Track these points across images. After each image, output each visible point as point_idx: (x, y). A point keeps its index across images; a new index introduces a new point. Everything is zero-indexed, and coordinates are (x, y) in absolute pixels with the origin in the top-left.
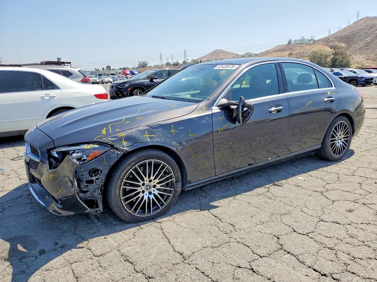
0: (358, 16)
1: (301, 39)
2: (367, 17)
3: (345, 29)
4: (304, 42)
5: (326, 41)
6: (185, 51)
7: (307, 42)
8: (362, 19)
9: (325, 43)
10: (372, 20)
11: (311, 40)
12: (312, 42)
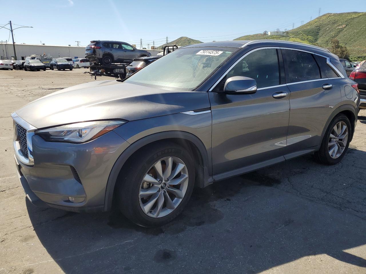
0: (320, 12)
1: (276, 31)
2: (328, 13)
3: (309, 24)
4: (279, 34)
5: (296, 33)
6: (167, 38)
7: (282, 34)
8: (324, 15)
9: (294, 35)
10: (334, 16)
11: (284, 32)
12: (285, 33)
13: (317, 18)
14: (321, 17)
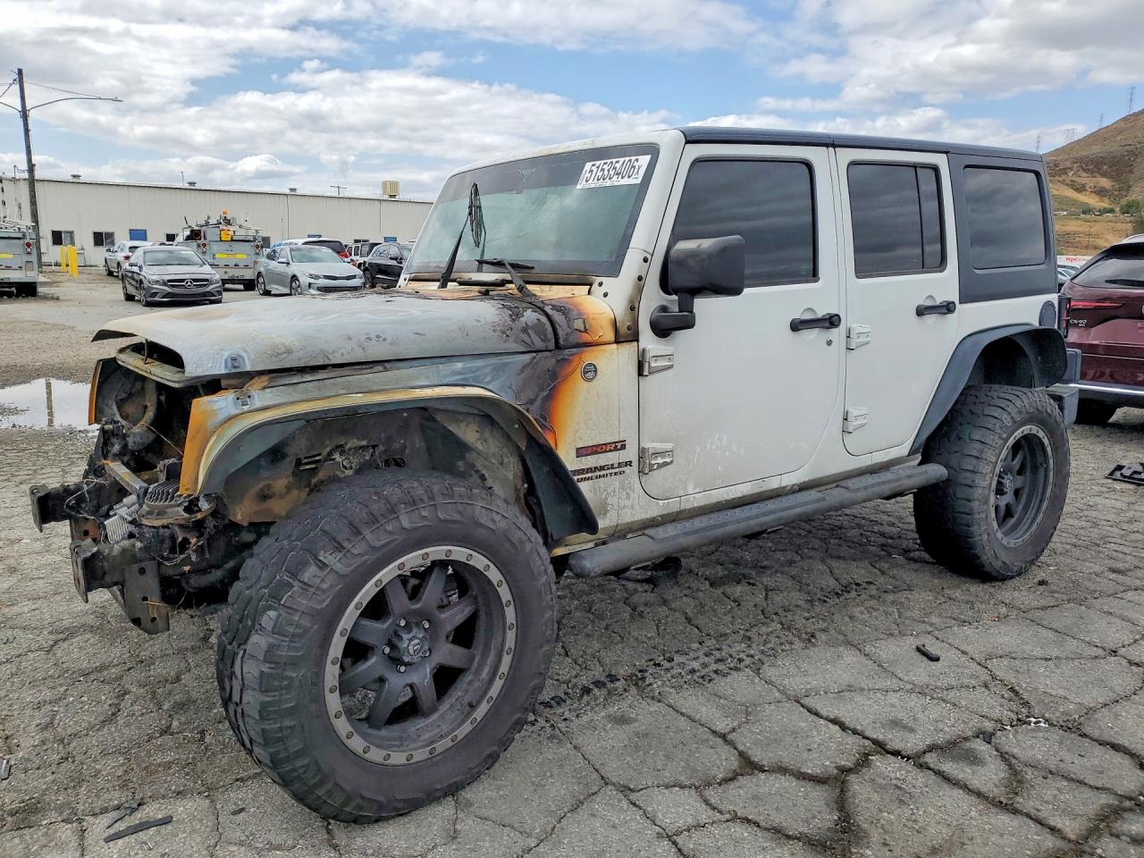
13: (1125, 119)
14: (1135, 115)
